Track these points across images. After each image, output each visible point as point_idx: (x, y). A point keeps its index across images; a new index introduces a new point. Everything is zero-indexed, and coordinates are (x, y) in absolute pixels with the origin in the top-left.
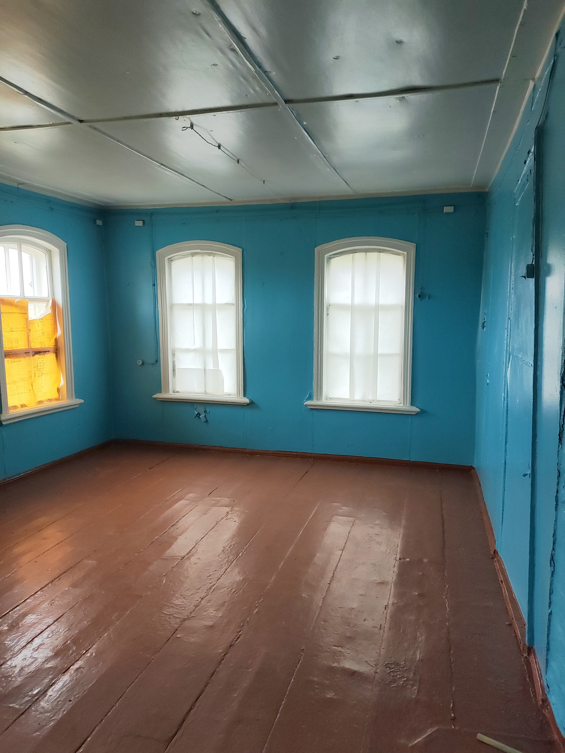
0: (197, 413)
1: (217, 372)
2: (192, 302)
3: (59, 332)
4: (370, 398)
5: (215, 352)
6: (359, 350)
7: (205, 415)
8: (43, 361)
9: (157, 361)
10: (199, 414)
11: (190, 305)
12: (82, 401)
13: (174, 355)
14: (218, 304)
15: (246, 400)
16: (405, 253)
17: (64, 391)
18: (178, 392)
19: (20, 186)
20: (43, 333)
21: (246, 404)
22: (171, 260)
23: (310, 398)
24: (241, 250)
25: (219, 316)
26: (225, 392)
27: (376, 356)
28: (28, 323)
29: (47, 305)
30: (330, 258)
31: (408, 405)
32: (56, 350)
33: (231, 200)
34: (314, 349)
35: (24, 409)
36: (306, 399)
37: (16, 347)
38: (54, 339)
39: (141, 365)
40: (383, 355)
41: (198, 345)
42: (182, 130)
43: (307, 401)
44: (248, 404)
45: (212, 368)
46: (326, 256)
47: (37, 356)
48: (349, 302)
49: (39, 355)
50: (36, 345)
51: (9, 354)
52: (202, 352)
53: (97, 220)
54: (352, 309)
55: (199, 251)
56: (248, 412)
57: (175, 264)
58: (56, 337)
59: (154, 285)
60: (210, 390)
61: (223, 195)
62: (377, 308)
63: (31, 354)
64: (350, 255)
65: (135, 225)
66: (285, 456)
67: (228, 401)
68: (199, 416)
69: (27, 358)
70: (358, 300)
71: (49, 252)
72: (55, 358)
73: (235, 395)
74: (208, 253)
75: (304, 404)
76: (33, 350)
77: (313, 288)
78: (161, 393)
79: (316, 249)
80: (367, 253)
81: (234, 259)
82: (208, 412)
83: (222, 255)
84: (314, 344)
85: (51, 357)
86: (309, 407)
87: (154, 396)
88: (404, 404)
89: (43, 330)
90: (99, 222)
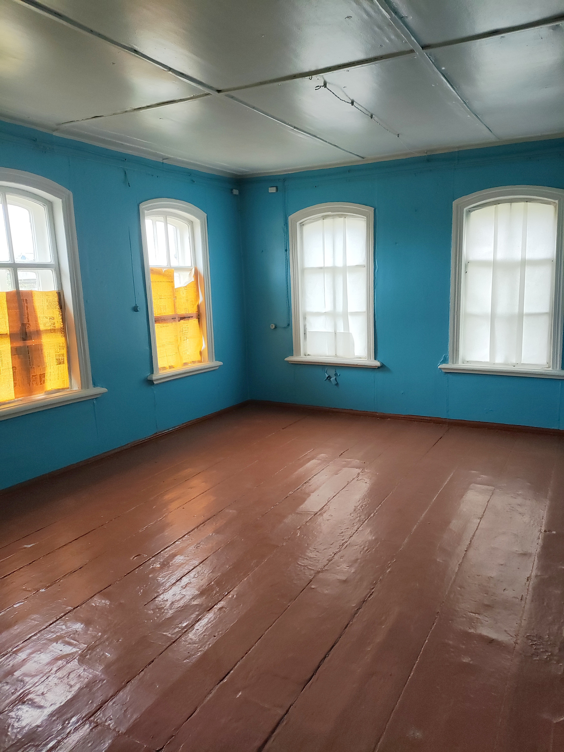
0: (327, 376)
1: (347, 335)
2: (323, 266)
3: (201, 299)
4: (514, 361)
5: (345, 315)
6: (502, 309)
7: (336, 378)
8: (187, 326)
9: (289, 325)
10: (329, 377)
11: (321, 268)
12: (221, 363)
13: (305, 318)
14: (349, 266)
15: (377, 364)
16: (557, 201)
17: (206, 354)
18: (309, 355)
19: (165, 161)
20: (187, 300)
21: (377, 368)
22: (302, 225)
23: (445, 361)
24: (373, 209)
25: (350, 278)
26: (355, 355)
27: (521, 316)
28: (174, 292)
29: (190, 274)
30: (470, 211)
31: (558, 369)
32: (199, 315)
33: (363, 158)
34: (450, 309)
35: (172, 369)
36: (441, 363)
37: (164, 313)
38: (196, 305)
39: (274, 328)
40: (530, 315)
41: (329, 308)
42: (316, 90)
43: (442, 364)
44: (379, 368)
45: (342, 331)
46: (465, 209)
47: (182, 321)
48: (491, 258)
49: (184, 320)
50: (182, 312)
51: (158, 320)
52: (333, 315)
53: (234, 189)
54: (495, 265)
55: (330, 213)
56: (379, 375)
57: (305, 228)
58: (198, 304)
59: (286, 250)
60: (340, 353)
61: (355, 153)
62: (524, 263)
63: (177, 319)
64: (493, 206)
65: (269, 192)
66: (417, 421)
67: (358, 364)
68: (330, 378)
69: (173, 323)
70: (500, 256)
71: (191, 223)
72: (198, 323)
73: (366, 358)
74: (339, 214)
75: (438, 367)
76: (179, 316)
77: (450, 244)
78: (293, 356)
79: (455, 203)
80: (513, 204)
81: (366, 219)
82: (338, 375)
83: (353, 215)
84: (450, 304)
85: (195, 321)
86: (444, 371)
87: (286, 359)
88: (553, 368)
89: (187, 297)
90: (236, 192)
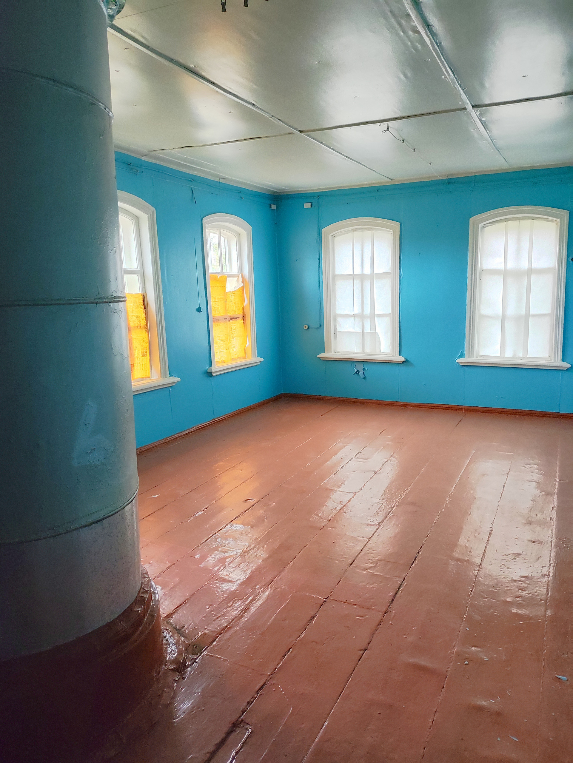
0: (356, 371)
1: (374, 334)
2: (352, 273)
3: (246, 302)
4: (521, 355)
5: (373, 317)
6: (511, 311)
7: (364, 372)
8: (235, 325)
9: (321, 326)
10: (358, 372)
11: (350, 275)
12: (262, 359)
13: (335, 320)
14: (376, 274)
15: (403, 359)
16: (559, 220)
17: (249, 351)
18: (338, 352)
19: (221, 181)
20: (235, 303)
21: (401, 362)
22: (334, 237)
23: (462, 356)
24: (399, 224)
25: (377, 284)
26: (381, 352)
27: (527, 316)
28: (226, 295)
30: (484, 227)
31: (559, 361)
32: (243, 316)
33: (392, 180)
34: (466, 311)
35: (224, 364)
39: (307, 329)
40: (534, 316)
41: (357, 311)
42: (382, 133)
43: (459, 358)
44: (403, 362)
45: (369, 331)
46: (480, 225)
47: (231, 321)
48: (502, 267)
50: (231, 314)
51: (215, 320)
52: (361, 317)
53: (272, 205)
54: (505, 273)
55: (360, 227)
56: (403, 369)
57: (336, 239)
58: (243, 307)
59: (319, 259)
60: (368, 350)
61: (387, 176)
62: (530, 272)
63: (228, 320)
64: (504, 223)
65: (305, 207)
66: (437, 409)
67: (385, 360)
69: (225, 323)
70: (510, 265)
71: (238, 235)
72: (243, 323)
73: (390, 354)
74: (368, 228)
75: (456, 361)
77: (467, 255)
78: (324, 353)
79: (471, 220)
80: (520, 221)
81: (392, 233)
82: (366, 369)
83: (380, 229)
84: (467, 306)
86: (461, 364)
87: (318, 356)
88: (555, 361)
89: (235, 300)
90: (274, 207)
